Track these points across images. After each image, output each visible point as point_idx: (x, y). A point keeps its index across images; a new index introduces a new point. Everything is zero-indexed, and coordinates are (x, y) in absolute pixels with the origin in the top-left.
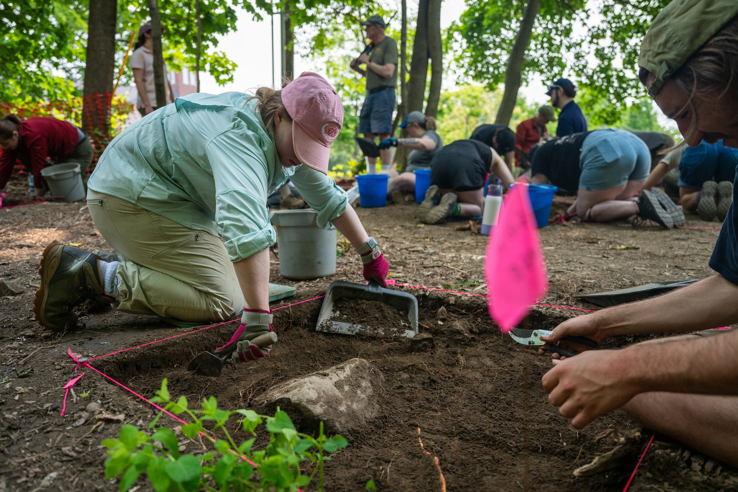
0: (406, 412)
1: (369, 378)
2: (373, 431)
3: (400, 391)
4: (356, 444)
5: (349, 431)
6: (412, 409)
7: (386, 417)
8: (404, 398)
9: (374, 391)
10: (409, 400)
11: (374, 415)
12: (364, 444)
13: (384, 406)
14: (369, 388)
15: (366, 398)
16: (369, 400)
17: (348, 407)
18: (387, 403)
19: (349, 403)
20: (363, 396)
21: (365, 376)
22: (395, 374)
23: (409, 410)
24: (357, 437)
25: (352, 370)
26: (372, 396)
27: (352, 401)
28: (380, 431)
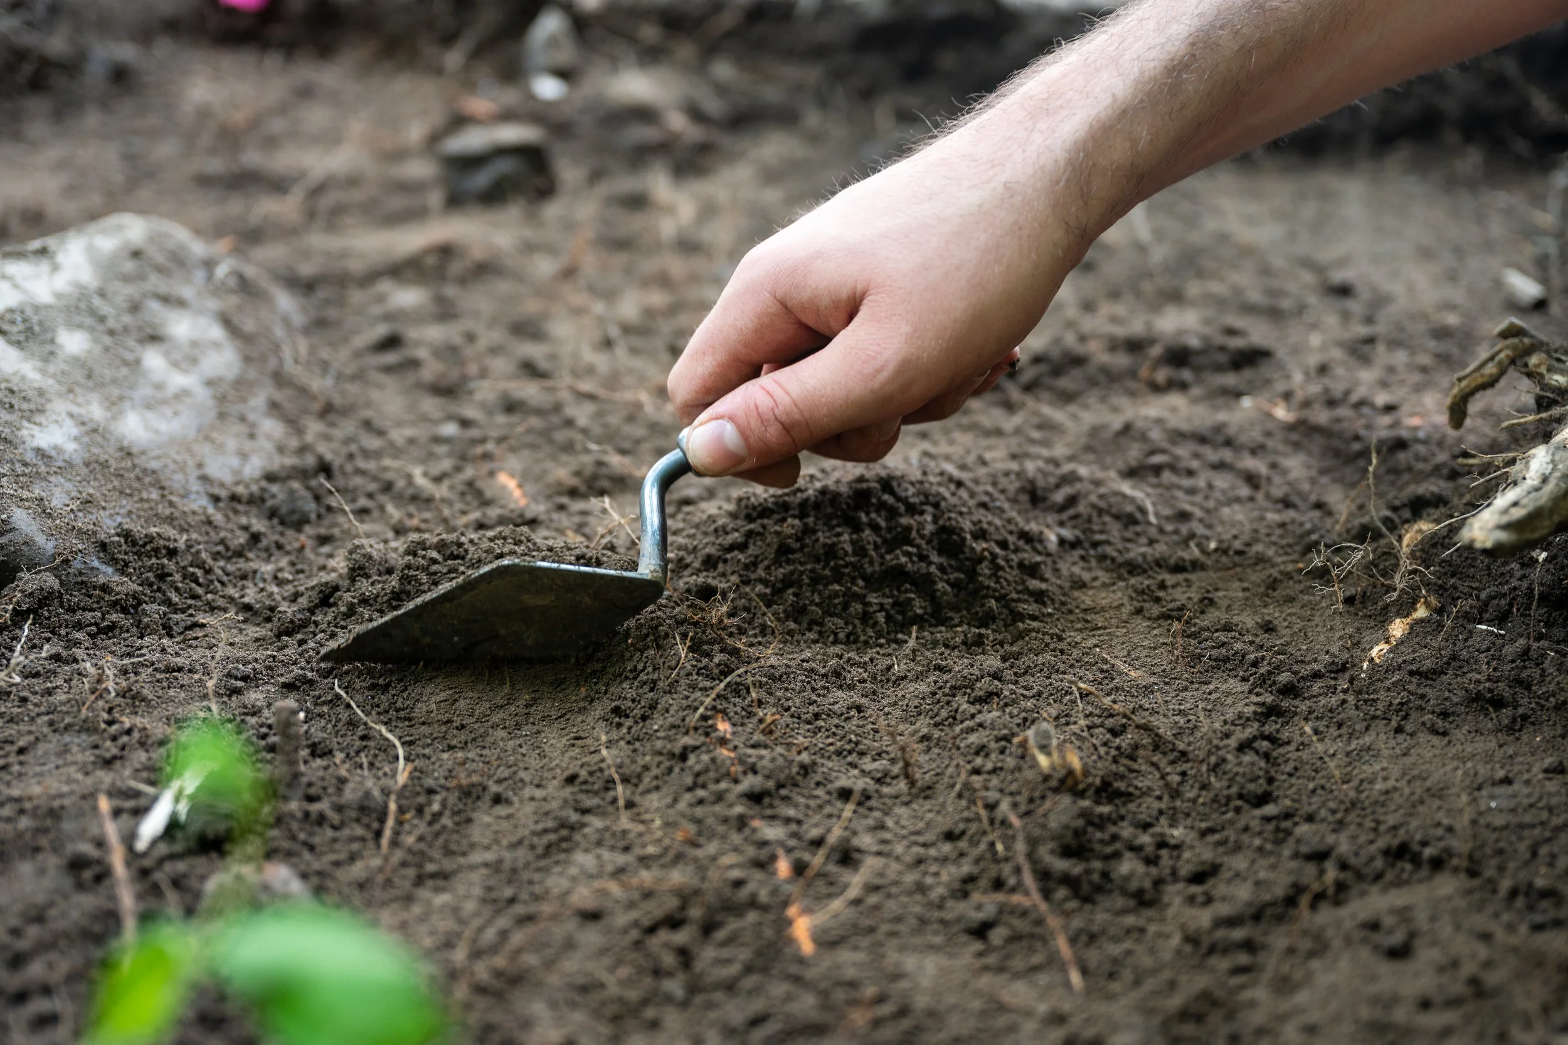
0: (437, 440)
1: (213, 304)
2: (255, 538)
3: (390, 358)
4: (153, 610)
5: (103, 546)
6: (465, 423)
7: (325, 469)
8: (420, 386)
9: (247, 359)
10: (447, 391)
11: (254, 467)
12: (212, 609)
13: (314, 428)
14: (216, 345)
15: (203, 395)
16: (222, 399)
17: (93, 431)
18: (328, 411)
19: (96, 411)
20: (179, 380)
21: (187, 292)
22: (356, 296)
23: (450, 429)
24: (162, 576)
25: (108, 268)
26: (240, 384)
27: (115, 404)
28: (293, 539)
